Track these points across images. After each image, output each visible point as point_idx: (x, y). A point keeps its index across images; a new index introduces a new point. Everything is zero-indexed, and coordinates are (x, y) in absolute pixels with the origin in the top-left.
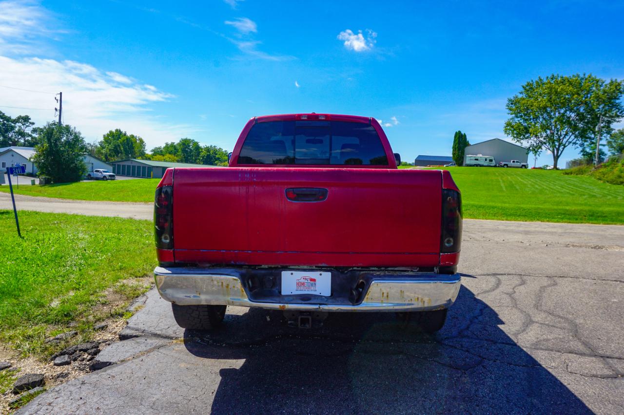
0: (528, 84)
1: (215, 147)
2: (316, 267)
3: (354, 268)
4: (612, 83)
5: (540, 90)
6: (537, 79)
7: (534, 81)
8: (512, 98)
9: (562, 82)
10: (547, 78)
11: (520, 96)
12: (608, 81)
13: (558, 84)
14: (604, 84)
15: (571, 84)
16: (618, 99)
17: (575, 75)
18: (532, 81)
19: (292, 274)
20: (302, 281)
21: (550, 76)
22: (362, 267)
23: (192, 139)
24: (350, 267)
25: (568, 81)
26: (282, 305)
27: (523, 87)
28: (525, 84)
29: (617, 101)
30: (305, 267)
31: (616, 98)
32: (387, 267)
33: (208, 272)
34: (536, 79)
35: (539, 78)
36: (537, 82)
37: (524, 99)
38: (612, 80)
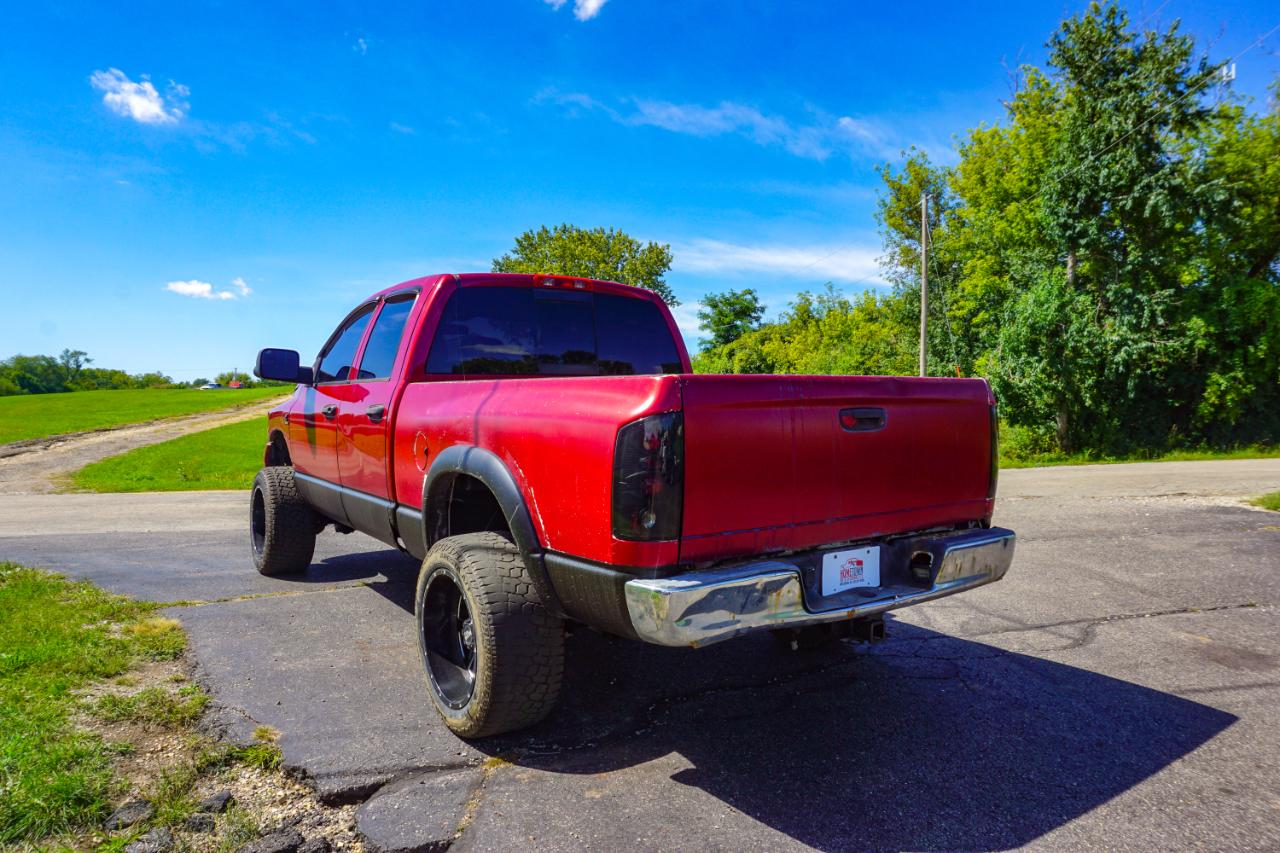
0: (527, 237)
2: (851, 541)
3: (893, 537)
4: (651, 249)
5: (546, 249)
6: (540, 229)
7: (535, 233)
8: (500, 260)
9: (580, 240)
10: (556, 229)
11: (514, 257)
12: (645, 246)
13: (574, 242)
14: (640, 249)
15: (593, 243)
16: (660, 275)
17: (598, 228)
18: (531, 231)
19: (836, 557)
20: (848, 566)
21: (560, 227)
22: (900, 534)
24: (887, 536)
25: (590, 238)
26: (850, 610)
27: (517, 240)
28: (520, 236)
29: (660, 279)
30: (839, 544)
31: (657, 274)
32: (924, 529)
33: (757, 571)
34: (537, 229)
35: (543, 227)
36: (538, 234)
37: (520, 263)
38: (650, 244)
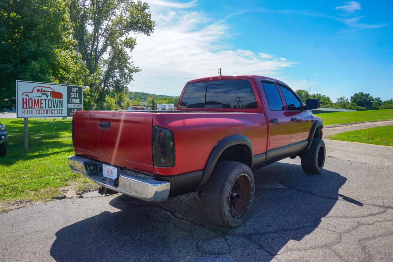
1: (320, 94)
19: (106, 166)
20: (109, 170)
23: (304, 90)
